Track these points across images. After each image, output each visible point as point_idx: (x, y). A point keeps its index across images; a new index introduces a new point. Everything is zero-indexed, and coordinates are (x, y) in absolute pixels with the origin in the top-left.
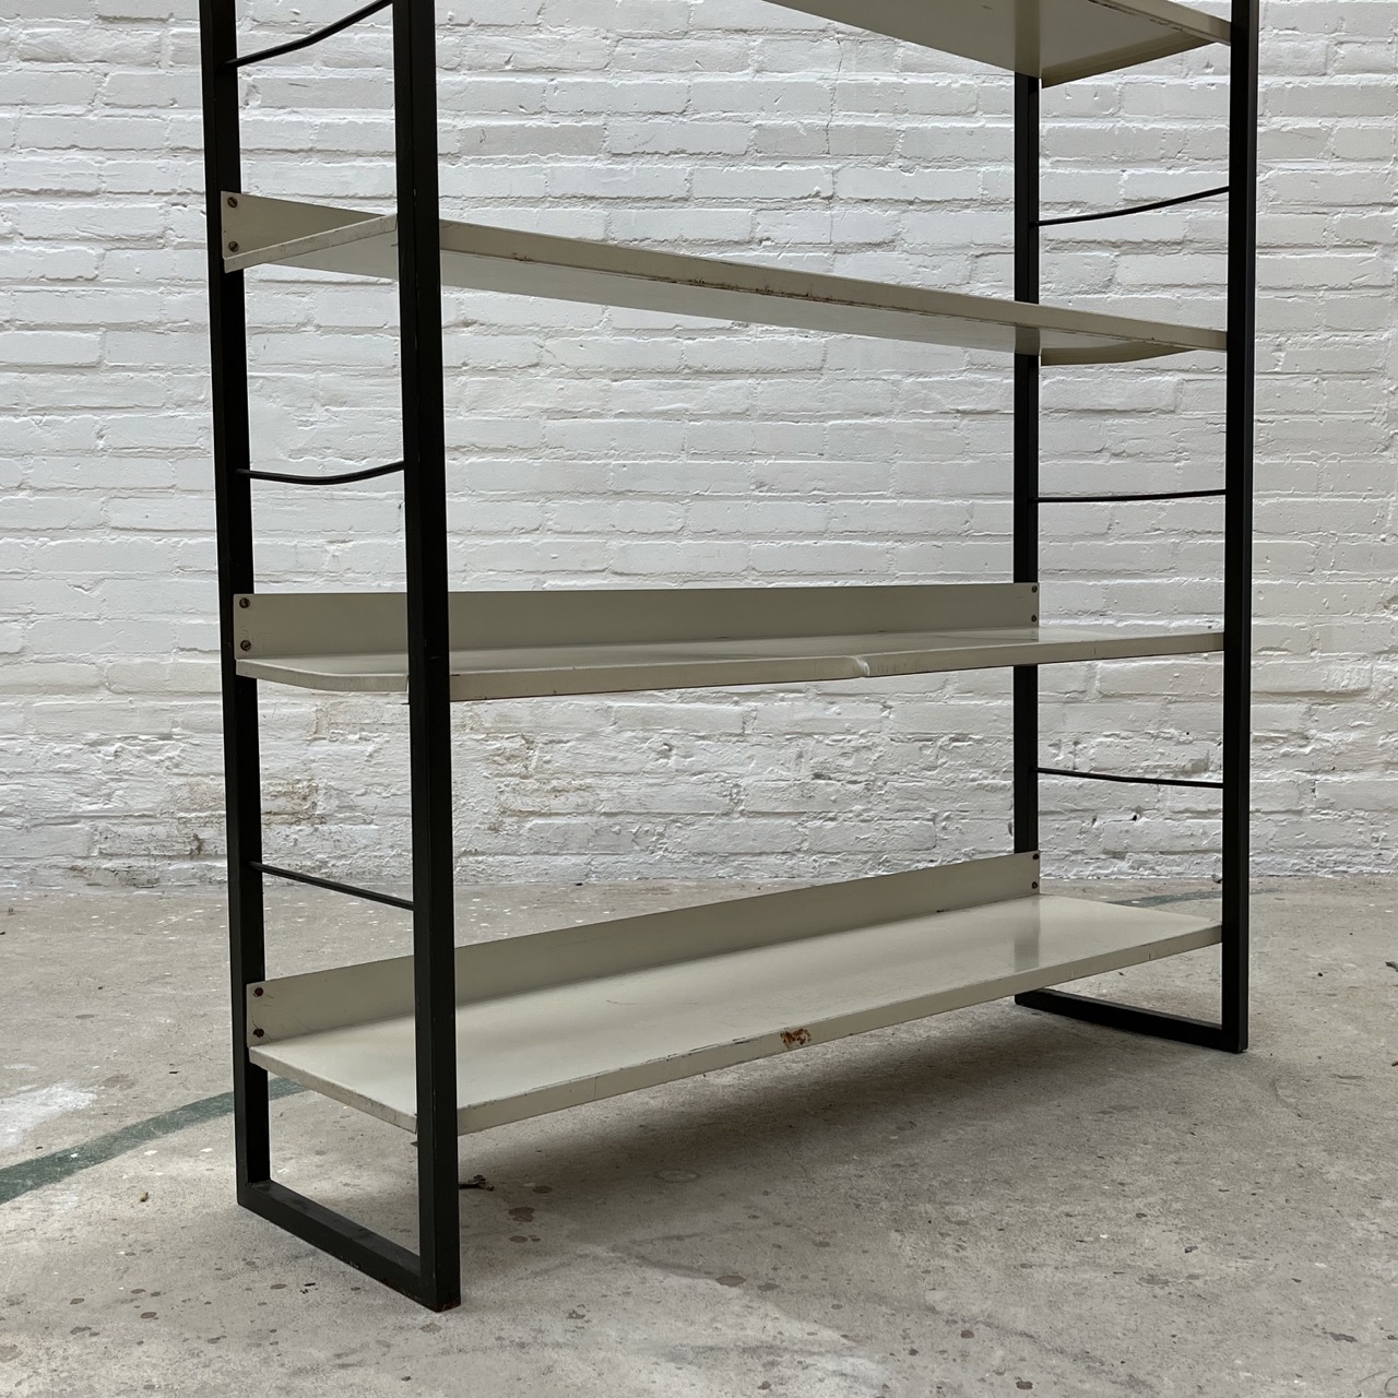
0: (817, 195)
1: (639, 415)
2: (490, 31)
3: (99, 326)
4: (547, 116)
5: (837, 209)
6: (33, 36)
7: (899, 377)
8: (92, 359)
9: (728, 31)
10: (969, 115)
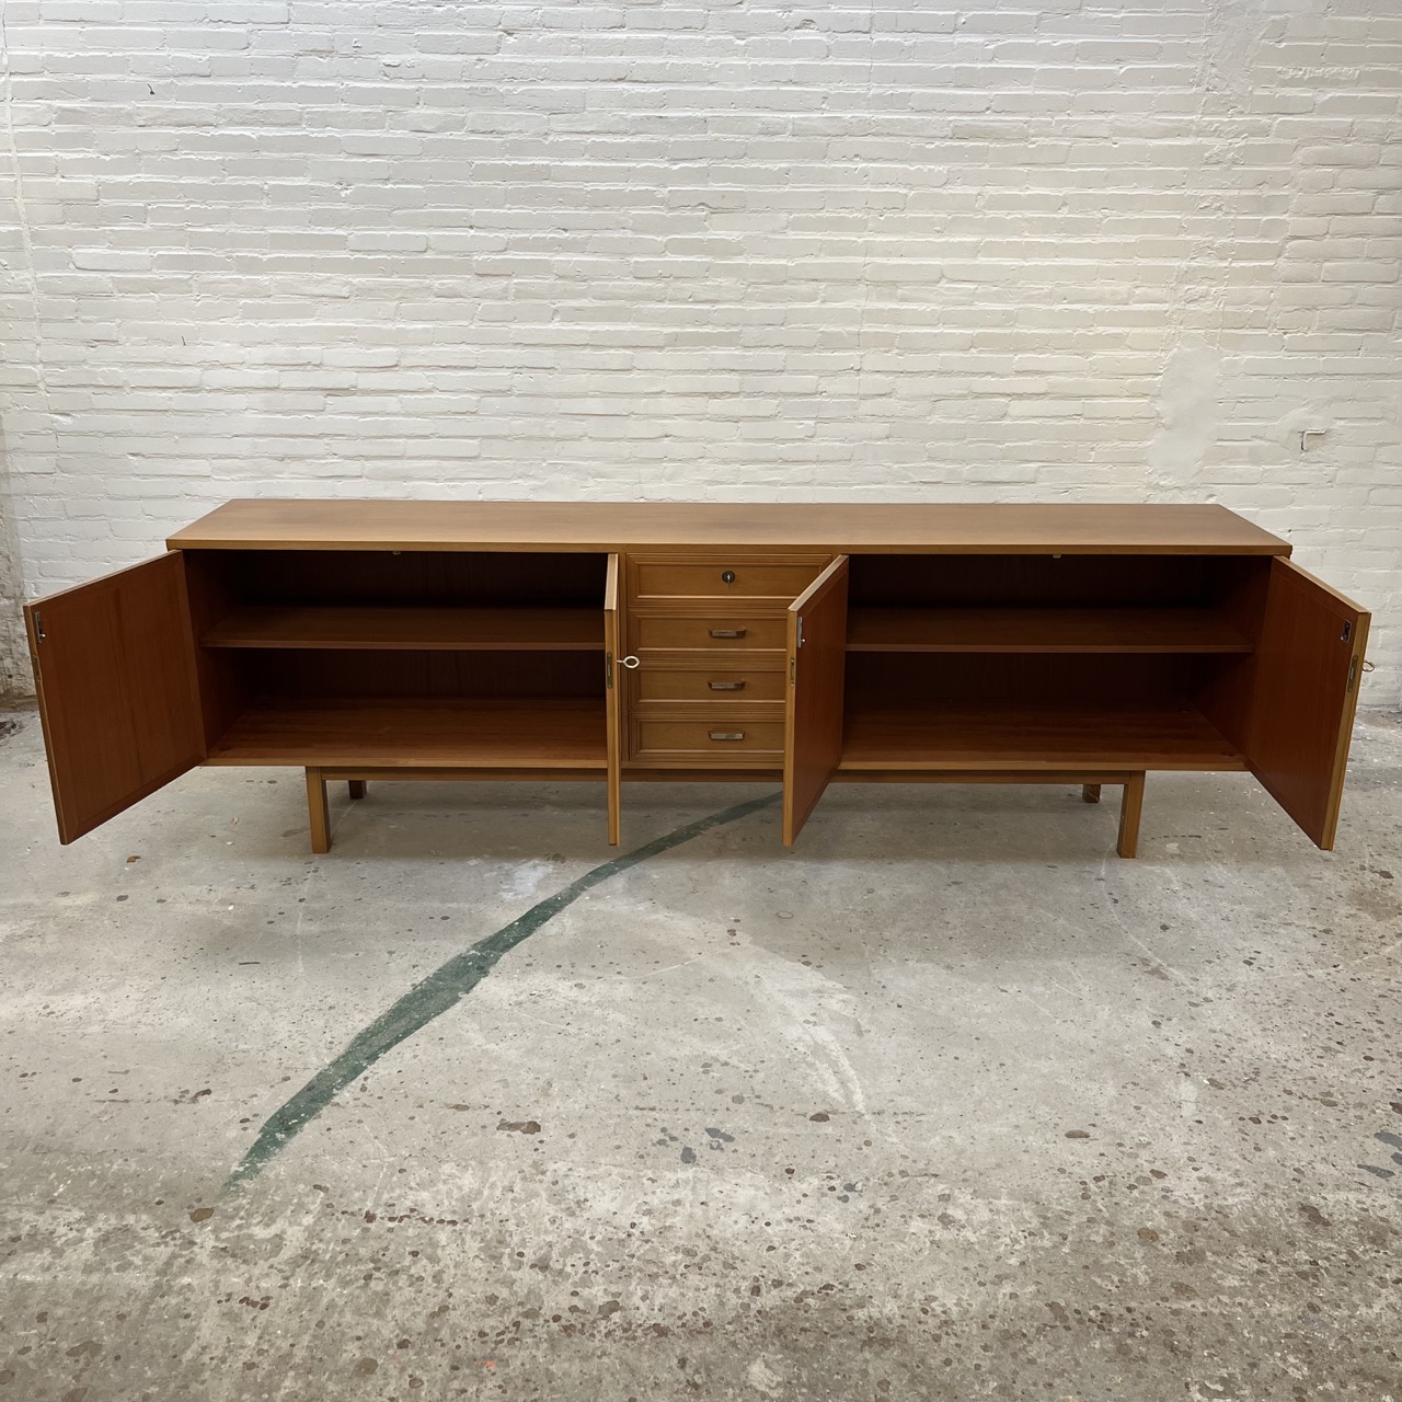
0: (852, 368)
1: (755, 483)
2: (681, 280)
3: (477, 437)
4: (711, 326)
5: (862, 376)
6: (442, 284)
7: (890, 464)
8: (475, 454)
9: (808, 280)
10: (934, 325)
